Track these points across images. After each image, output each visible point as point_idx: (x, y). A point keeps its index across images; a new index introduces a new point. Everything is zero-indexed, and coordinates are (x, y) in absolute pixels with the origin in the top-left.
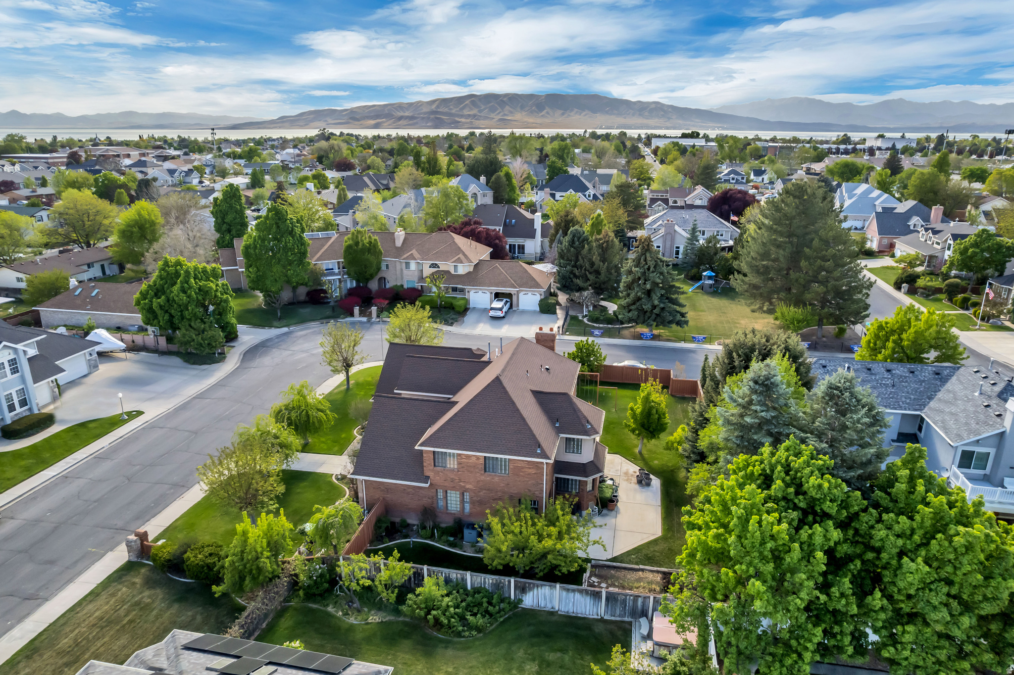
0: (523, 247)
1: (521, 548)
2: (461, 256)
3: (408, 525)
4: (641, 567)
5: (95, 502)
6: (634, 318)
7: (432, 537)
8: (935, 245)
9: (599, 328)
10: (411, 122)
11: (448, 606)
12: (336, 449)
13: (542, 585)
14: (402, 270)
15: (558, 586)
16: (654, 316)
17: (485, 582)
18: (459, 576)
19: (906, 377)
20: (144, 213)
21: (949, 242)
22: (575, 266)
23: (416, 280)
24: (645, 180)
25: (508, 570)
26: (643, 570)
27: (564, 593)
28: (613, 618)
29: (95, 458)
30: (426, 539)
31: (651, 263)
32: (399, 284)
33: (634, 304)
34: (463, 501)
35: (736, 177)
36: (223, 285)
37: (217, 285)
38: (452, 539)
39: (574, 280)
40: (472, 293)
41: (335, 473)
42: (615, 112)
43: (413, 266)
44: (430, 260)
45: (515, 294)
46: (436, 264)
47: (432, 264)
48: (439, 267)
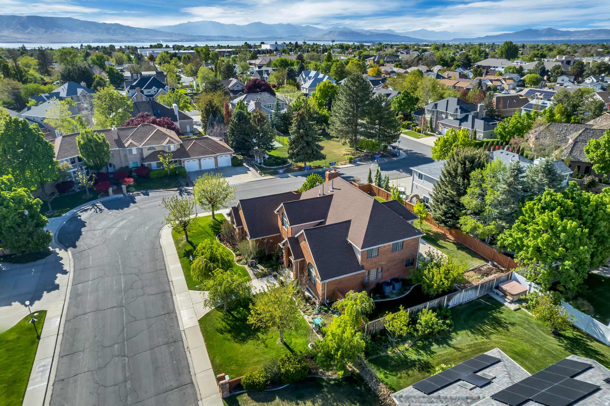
6: (299, 159)
13: (457, 294)
14: (126, 155)
15: (464, 290)
17: (434, 304)
23: (139, 161)
27: (465, 293)
28: (481, 295)
34: (377, 273)
38: (378, 295)
40: (186, 162)
42: (88, 30)
43: (134, 151)
44: (148, 145)
45: (216, 158)
46: (153, 147)
47: (150, 148)
48: (155, 149)
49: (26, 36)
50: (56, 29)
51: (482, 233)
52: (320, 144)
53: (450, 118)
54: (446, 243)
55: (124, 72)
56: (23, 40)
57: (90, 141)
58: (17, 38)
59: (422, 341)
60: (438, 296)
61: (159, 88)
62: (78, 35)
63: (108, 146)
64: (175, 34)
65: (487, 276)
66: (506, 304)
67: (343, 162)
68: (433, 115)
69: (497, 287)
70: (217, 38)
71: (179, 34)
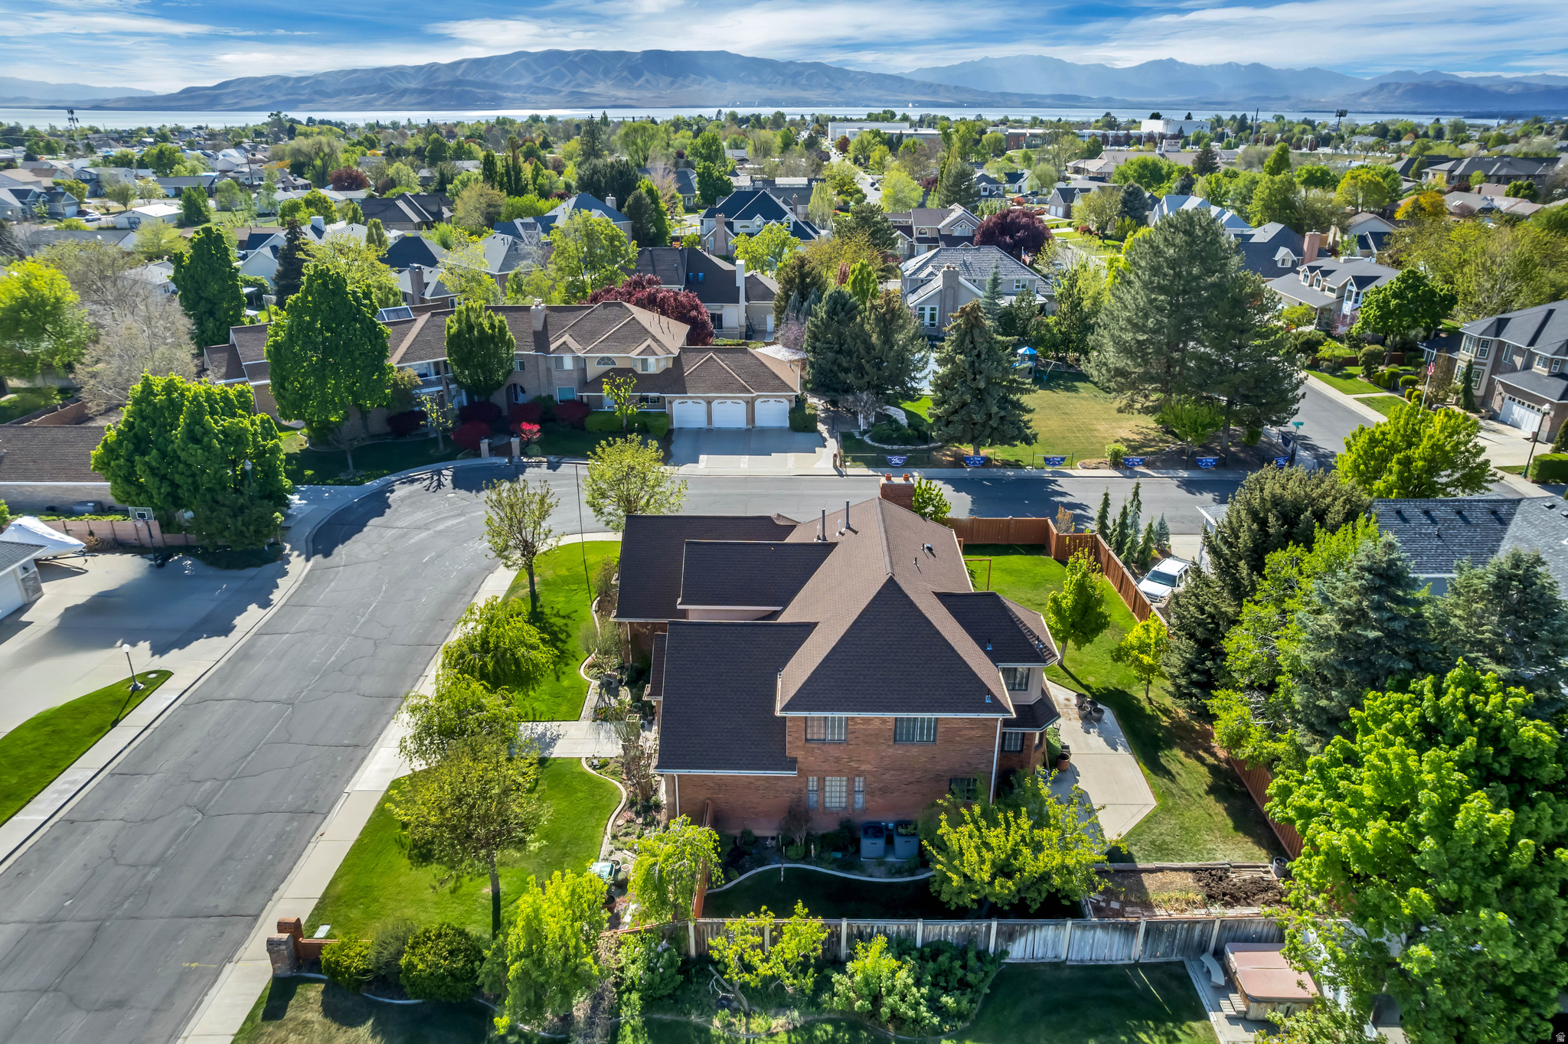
0: (720, 317)
1: (1004, 870)
2: (649, 341)
3: (757, 839)
4: (1158, 864)
5: (154, 865)
6: (958, 434)
7: (805, 857)
8: (1327, 293)
9: (893, 453)
10: (422, 99)
11: (906, 986)
12: (564, 708)
13: (1042, 926)
14: (549, 370)
15: (1069, 923)
16: (988, 431)
17: (946, 932)
18: (902, 928)
19: (1452, 520)
20: (39, 285)
21: (1349, 287)
22: (840, 352)
23: (575, 386)
24: (851, 194)
25: (987, 909)
26: (1161, 870)
27: (1078, 933)
28: (1153, 960)
29: (112, 774)
30: (796, 861)
31: (983, 348)
32: (544, 394)
33: (956, 412)
34: (851, 792)
35: (989, 186)
36: (263, 421)
37: (253, 423)
38: (839, 855)
39: (842, 375)
40: (675, 404)
41: (584, 755)
42: (755, 79)
43: (568, 363)
44: (598, 351)
45: (751, 404)
46: (609, 359)
47: (603, 358)
48: (614, 363)
49: (634, 94)
50: (692, 76)
51: (1251, 757)
52: (1025, 399)
53: (1539, 369)
54: (1187, 761)
55: (737, 175)
56: (627, 102)
57: (470, 328)
58: (617, 98)
59: (837, 1029)
60: (961, 913)
61: (768, 217)
62: (732, 89)
63: (509, 344)
64: (947, 89)
65: (1226, 904)
66: (1213, 1016)
67: (1094, 461)
68: (1483, 353)
69: (1219, 954)
70: (1049, 101)
71: (956, 87)
